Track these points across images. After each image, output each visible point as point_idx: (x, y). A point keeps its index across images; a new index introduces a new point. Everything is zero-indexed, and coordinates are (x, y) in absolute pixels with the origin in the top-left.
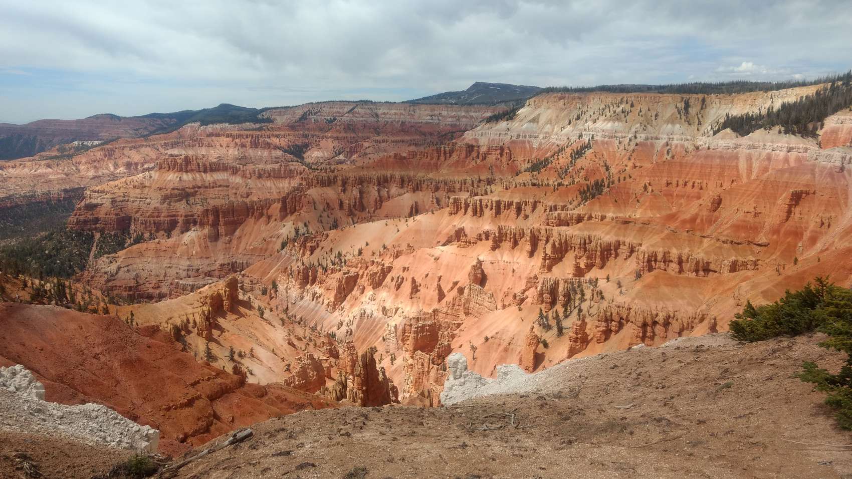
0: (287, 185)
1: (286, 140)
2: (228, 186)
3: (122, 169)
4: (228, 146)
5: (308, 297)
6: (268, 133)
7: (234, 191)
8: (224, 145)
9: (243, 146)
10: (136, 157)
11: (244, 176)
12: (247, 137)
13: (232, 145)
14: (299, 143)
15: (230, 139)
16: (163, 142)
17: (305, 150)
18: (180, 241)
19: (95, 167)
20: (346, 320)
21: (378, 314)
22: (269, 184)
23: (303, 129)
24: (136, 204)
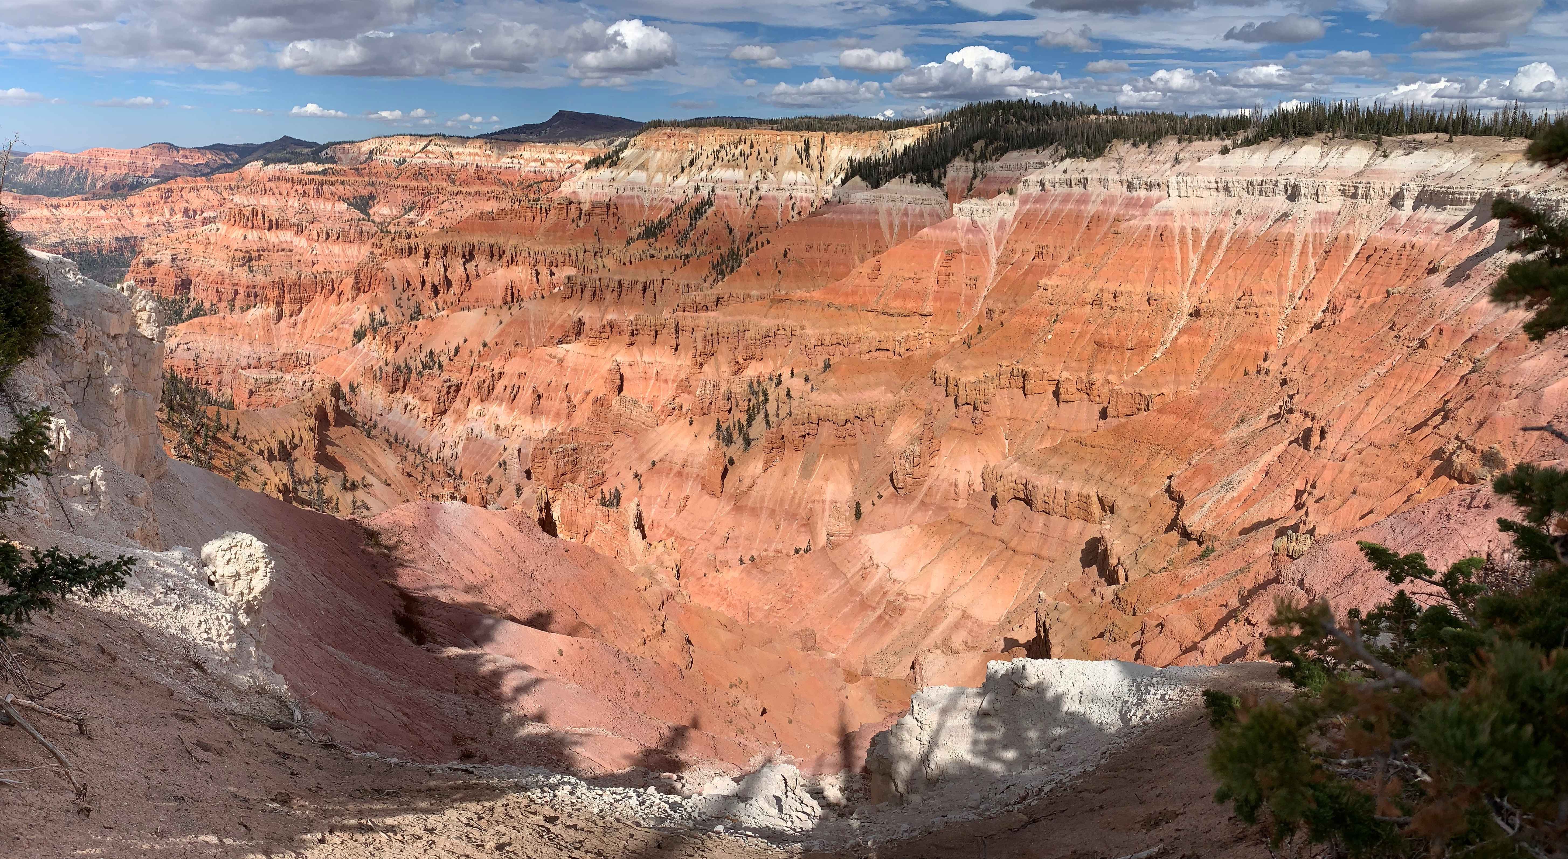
0: (356, 253)
1: (351, 189)
2: (291, 251)
3: (179, 217)
4: (288, 194)
5: (398, 409)
6: (334, 178)
7: (298, 258)
8: (284, 192)
9: (304, 194)
10: (196, 202)
11: (309, 238)
12: (310, 182)
13: (293, 193)
14: (365, 194)
15: (289, 185)
16: (227, 184)
17: (371, 203)
18: (243, 318)
19: (150, 212)
20: (450, 441)
21: (491, 435)
22: (336, 249)
23: (369, 175)
24: (198, 264)
